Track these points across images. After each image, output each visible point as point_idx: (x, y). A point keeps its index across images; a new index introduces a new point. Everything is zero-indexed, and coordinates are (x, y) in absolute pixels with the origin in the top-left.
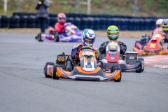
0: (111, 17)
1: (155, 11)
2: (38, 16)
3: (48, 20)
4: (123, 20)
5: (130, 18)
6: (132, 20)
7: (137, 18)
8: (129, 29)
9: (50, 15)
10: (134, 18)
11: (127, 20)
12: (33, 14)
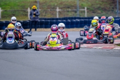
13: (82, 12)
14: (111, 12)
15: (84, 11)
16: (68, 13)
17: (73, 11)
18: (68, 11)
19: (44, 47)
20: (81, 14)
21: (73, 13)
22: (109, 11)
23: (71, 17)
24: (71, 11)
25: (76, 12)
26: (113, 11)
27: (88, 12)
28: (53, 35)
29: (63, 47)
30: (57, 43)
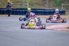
0: (37, 10)
1: (55, 7)
2: (7, 9)
3: (11, 11)
4: (42, 11)
5: (45, 10)
6: (45, 11)
7: (48, 10)
8: (44, 15)
9: (12, 9)
10: (46, 10)
11: (43, 11)
12: (5, 9)
13: (25, 5)
14: (42, 6)
15: (27, 5)
16: (17, 6)
17: (20, 4)
18: (17, 4)
19: (26, 27)
20: (25, 6)
21: (20, 6)
22: (41, 5)
23: (19, 8)
24: (19, 5)
25: (22, 5)
26: (43, 5)
27: (29, 5)
28: (32, 20)
29: (37, 27)
30: (34, 25)
